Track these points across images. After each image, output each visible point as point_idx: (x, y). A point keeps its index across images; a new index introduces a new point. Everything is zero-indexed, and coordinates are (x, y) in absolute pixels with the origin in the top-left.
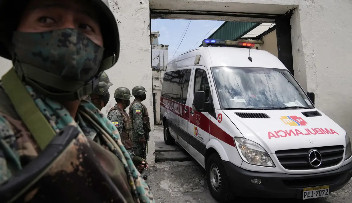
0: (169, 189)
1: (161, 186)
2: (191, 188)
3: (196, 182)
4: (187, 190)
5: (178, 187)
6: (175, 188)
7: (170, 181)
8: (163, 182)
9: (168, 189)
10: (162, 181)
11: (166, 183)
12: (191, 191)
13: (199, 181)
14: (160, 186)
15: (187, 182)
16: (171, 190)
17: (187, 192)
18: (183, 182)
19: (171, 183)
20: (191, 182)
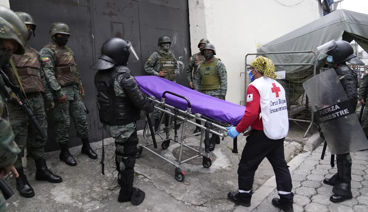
0: (74, 200)
1: (55, 199)
2: (108, 189)
3: (109, 178)
4: (105, 195)
5: (87, 194)
6: (83, 196)
7: (66, 185)
8: (56, 192)
9: (71, 202)
10: (52, 190)
11: (63, 193)
12: (111, 195)
13: (111, 175)
14: (56, 201)
15: (96, 181)
16: (80, 201)
17: (107, 197)
18: (88, 182)
19: (70, 190)
20: (101, 179)
